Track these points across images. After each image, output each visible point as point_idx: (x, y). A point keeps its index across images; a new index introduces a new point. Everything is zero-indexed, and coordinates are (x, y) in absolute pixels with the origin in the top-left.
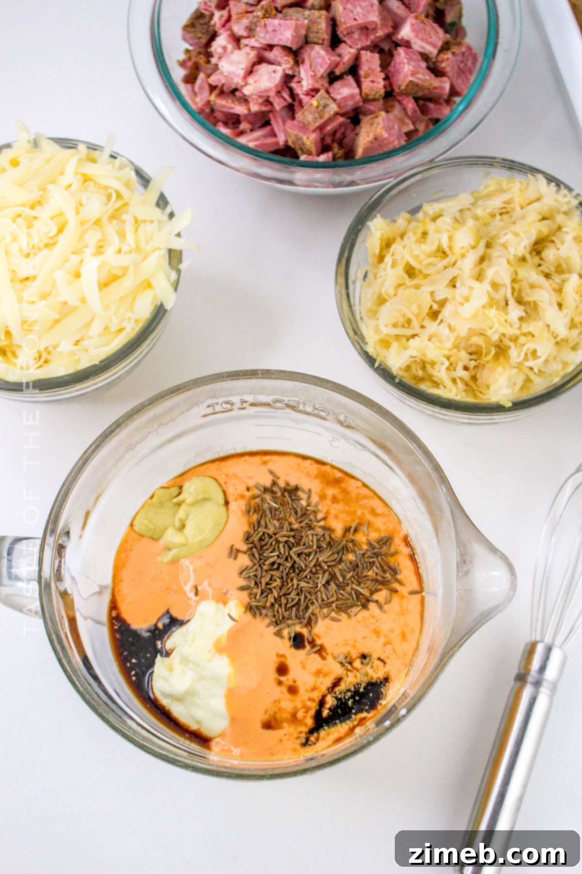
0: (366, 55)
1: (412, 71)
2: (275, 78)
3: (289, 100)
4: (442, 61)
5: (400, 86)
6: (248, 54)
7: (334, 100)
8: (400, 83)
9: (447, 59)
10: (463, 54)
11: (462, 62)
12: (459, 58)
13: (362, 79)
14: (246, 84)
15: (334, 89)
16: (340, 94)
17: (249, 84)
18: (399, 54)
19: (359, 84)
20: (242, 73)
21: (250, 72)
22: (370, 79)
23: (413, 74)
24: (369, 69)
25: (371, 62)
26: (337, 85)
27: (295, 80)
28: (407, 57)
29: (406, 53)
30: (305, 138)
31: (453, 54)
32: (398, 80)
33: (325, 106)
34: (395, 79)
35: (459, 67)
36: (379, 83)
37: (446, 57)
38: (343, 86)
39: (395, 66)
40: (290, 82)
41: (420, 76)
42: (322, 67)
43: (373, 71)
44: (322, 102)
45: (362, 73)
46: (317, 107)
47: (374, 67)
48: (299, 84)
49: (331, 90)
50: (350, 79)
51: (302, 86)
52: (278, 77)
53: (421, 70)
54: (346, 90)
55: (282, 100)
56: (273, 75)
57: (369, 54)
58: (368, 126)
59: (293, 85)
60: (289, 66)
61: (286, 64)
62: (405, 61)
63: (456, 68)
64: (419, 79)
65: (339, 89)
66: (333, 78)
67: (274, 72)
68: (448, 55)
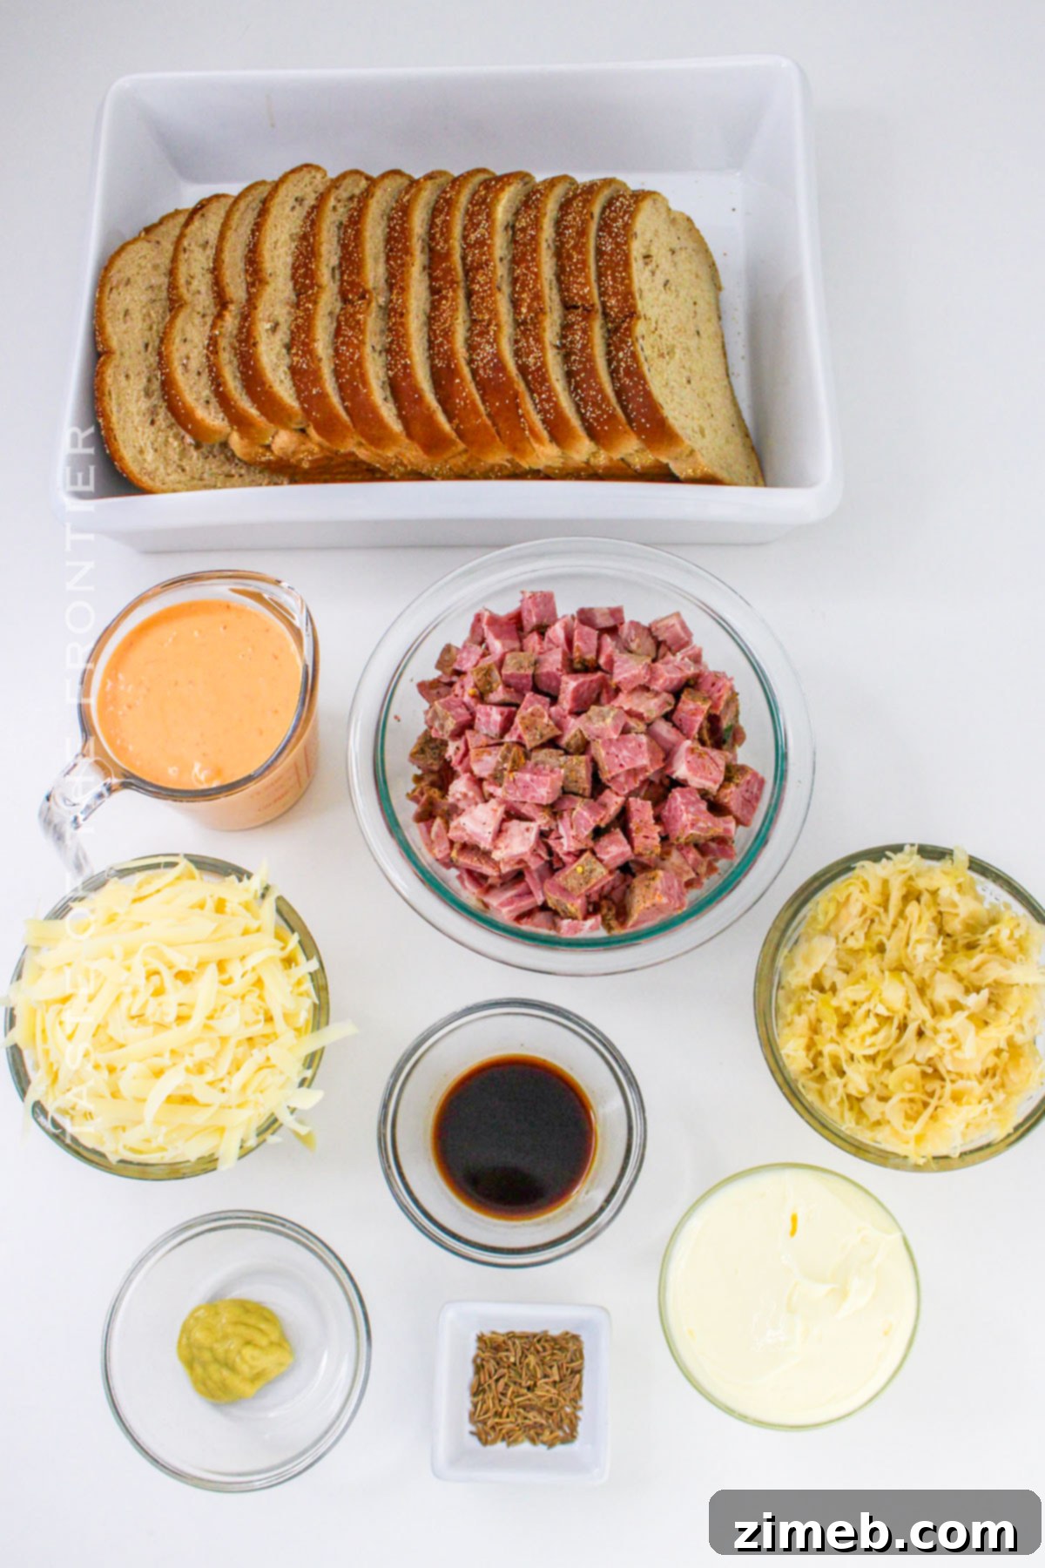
0: (636, 803)
1: (693, 820)
2: (529, 839)
3: (546, 857)
4: (725, 796)
5: (678, 839)
6: (495, 811)
7: (601, 861)
8: (678, 833)
9: (731, 793)
10: (748, 782)
11: (747, 791)
12: (743, 788)
13: (634, 835)
14: (496, 847)
15: (601, 847)
16: (608, 853)
17: (499, 848)
18: (675, 799)
19: (630, 841)
20: (489, 837)
21: (500, 832)
22: (642, 834)
23: (693, 825)
24: (641, 821)
25: (643, 811)
26: (604, 841)
27: (553, 836)
28: (684, 801)
29: (683, 796)
30: (569, 906)
31: (737, 785)
32: (675, 830)
33: (591, 871)
34: (672, 827)
35: (743, 797)
36: (654, 839)
37: (728, 791)
38: (611, 843)
39: (670, 811)
40: (547, 837)
41: (701, 825)
42: (586, 829)
43: (646, 823)
44: (587, 868)
45: (633, 826)
46: (583, 873)
47: (646, 818)
48: (557, 841)
49: (597, 849)
50: (619, 834)
51: (562, 845)
52: (533, 836)
53: (702, 817)
54: (615, 849)
55: (538, 859)
56: (527, 834)
57: (639, 801)
58: (644, 889)
59: (551, 842)
60: (544, 821)
61: (542, 821)
62: (683, 807)
63: (741, 799)
64: (701, 829)
65: (606, 847)
66: (598, 833)
67: (528, 830)
68: (732, 788)
